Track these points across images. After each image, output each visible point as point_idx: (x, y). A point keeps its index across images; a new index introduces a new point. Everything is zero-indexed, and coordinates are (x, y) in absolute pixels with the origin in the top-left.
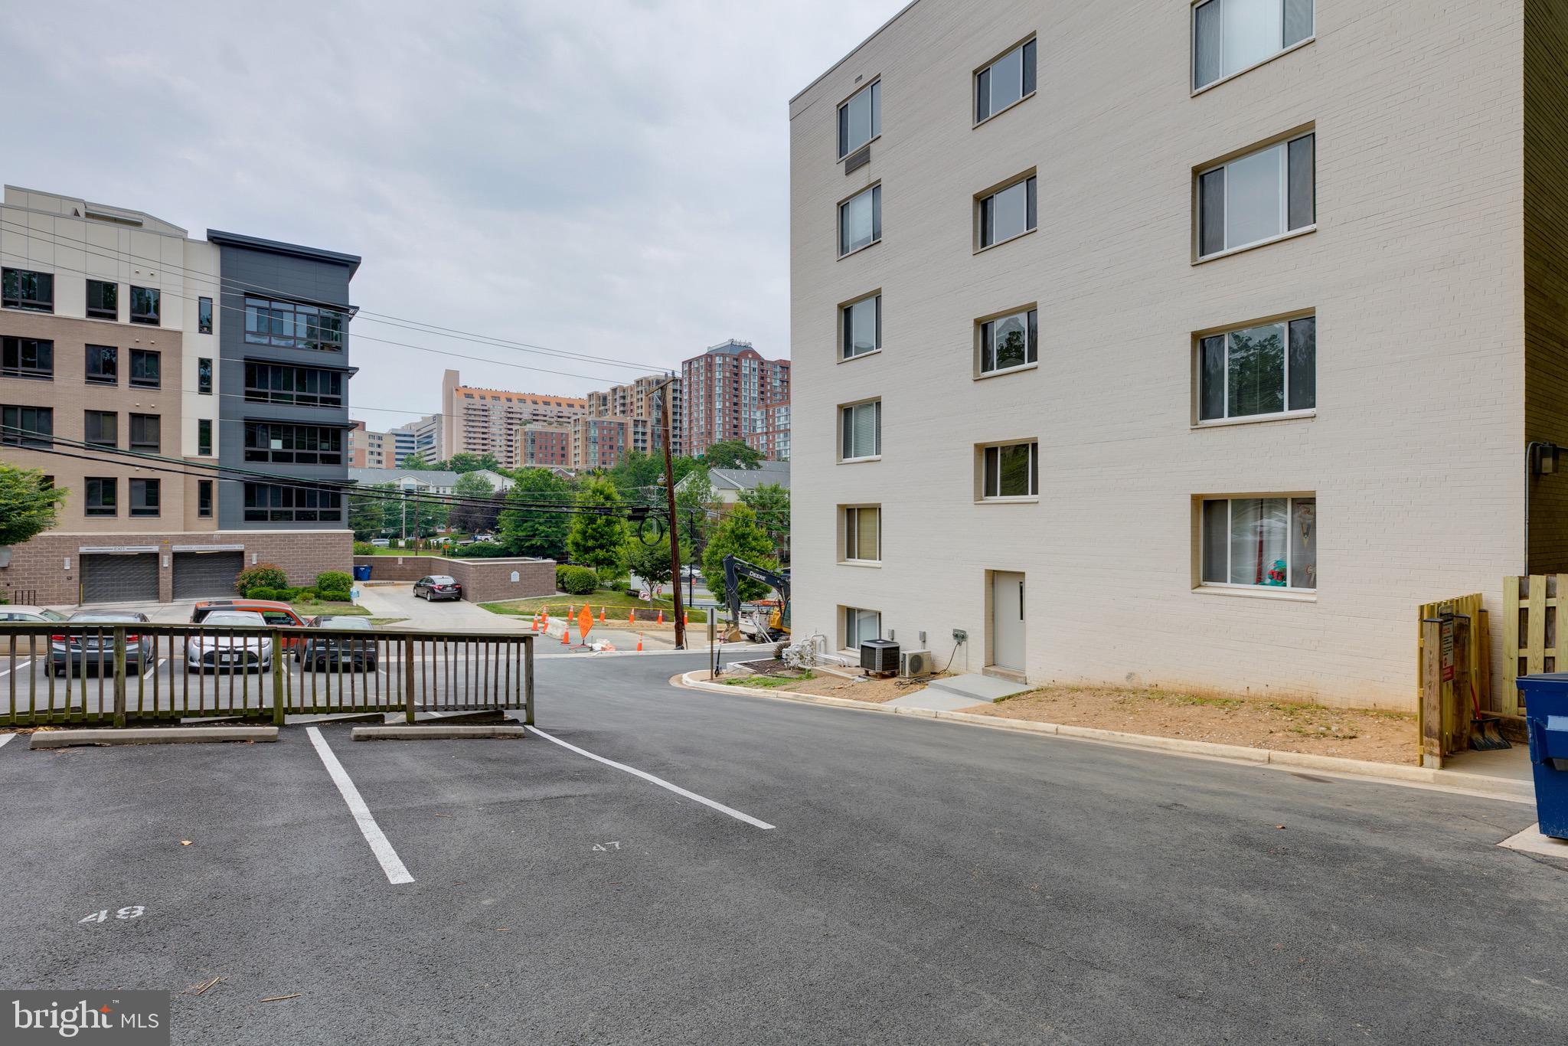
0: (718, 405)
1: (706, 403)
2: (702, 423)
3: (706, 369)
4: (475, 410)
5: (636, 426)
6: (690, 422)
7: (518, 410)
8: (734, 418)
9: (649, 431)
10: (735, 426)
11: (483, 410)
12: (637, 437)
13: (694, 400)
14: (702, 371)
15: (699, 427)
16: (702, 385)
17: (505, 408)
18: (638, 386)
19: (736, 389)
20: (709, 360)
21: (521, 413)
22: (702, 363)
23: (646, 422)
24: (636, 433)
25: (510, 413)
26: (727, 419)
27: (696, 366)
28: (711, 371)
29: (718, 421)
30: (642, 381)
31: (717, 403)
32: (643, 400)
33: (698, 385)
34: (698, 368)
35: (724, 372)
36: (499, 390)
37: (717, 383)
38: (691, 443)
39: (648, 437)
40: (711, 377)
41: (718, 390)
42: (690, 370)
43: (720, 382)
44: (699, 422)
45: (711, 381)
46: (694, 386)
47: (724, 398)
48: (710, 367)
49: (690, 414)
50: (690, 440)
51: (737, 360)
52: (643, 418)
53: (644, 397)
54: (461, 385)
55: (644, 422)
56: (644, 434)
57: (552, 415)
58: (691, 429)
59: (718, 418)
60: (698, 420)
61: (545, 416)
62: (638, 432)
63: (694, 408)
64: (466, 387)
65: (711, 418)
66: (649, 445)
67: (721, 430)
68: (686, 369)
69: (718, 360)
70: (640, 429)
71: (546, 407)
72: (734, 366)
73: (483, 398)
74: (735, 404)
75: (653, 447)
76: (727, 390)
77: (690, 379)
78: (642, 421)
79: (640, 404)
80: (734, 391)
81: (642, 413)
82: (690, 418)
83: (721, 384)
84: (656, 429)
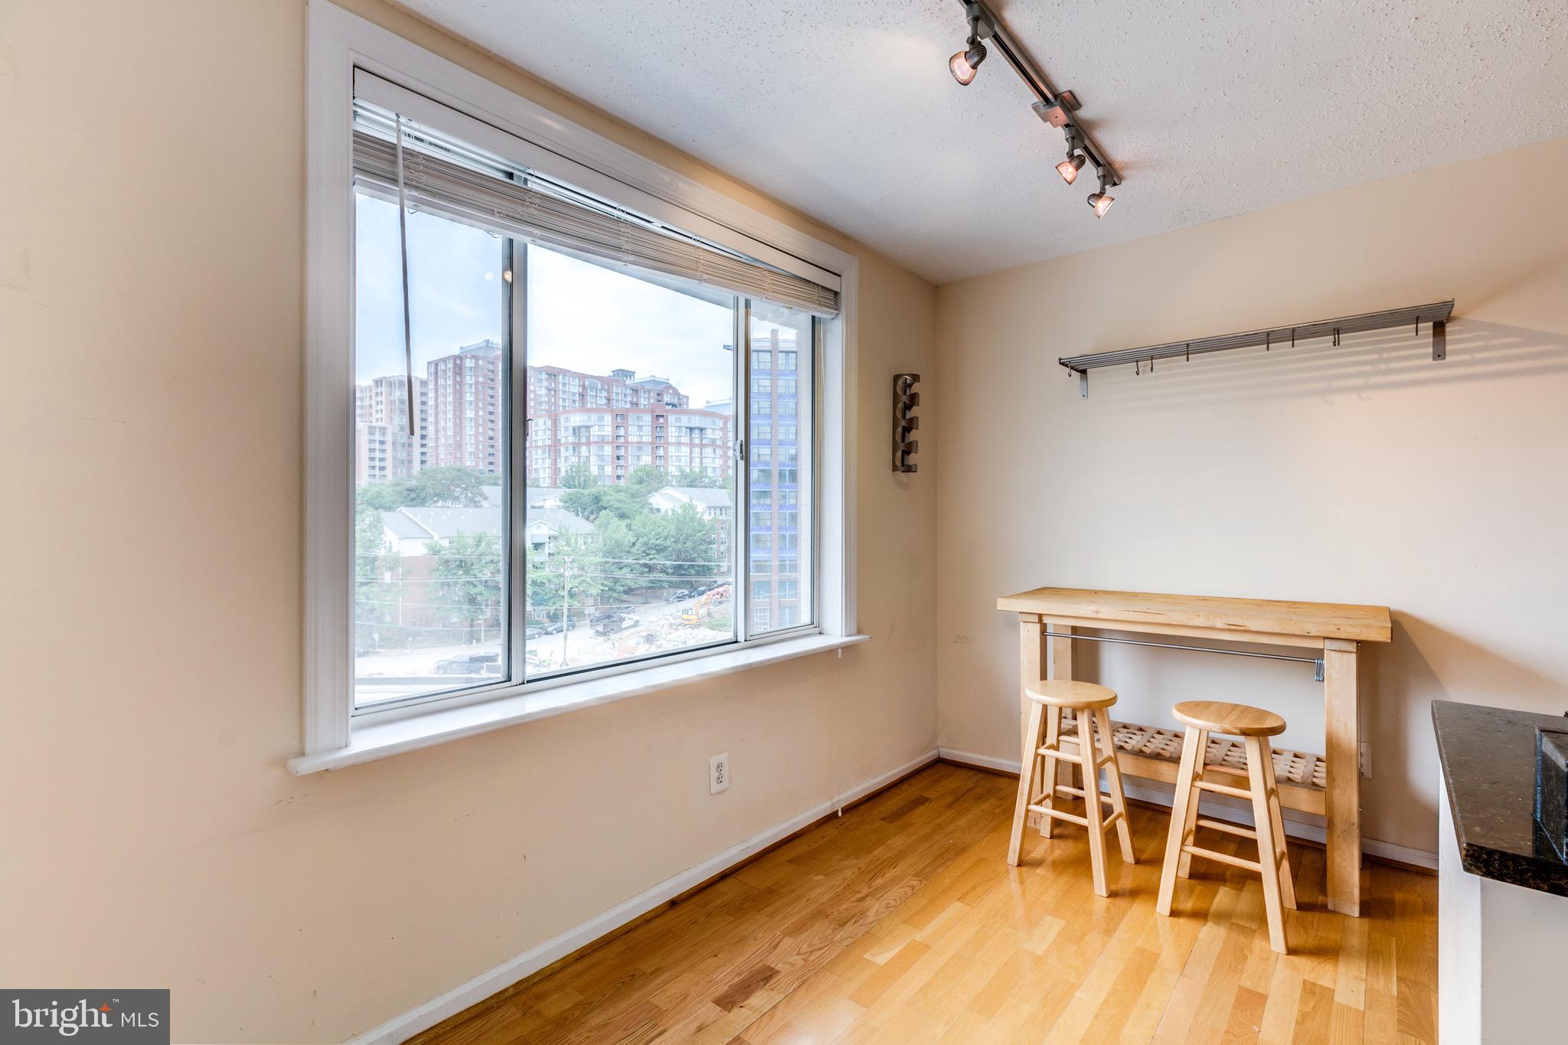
0: (469, 414)
1: (455, 411)
2: (450, 433)
3: (455, 372)
5: (371, 433)
6: (437, 431)
8: (490, 429)
9: (389, 438)
12: (373, 446)
13: (441, 407)
14: (450, 374)
15: (446, 437)
16: (450, 390)
18: (377, 387)
19: (492, 397)
20: (458, 362)
22: (450, 365)
24: (370, 441)
26: (481, 430)
27: (443, 368)
28: (460, 374)
29: (469, 431)
30: (381, 381)
31: (468, 411)
32: (384, 403)
33: (446, 390)
34: (445, 371)
35: (476, 376)
37: (467, 388)
38: (437, 455)
39: (389, 447)
40: (461, 382)
41: (469, 397)
42: (437, 373)
43: (471, 387)
44: (446, 432)
45: (461, 386)
46: (441, 390)
47: (477, 405)
48: (459, 370)
49: (437, 422)
50: (437, 451)
51: (492, 363)
52: (383, 424)
53: (384, 400)
55: (383, 430)
56: (382, 442)
58: (437, 439)
59: (469, 428)
60: (445, 429)
62: (375, 441)
63: (441, 416)
65: (461, 428)
66: (389, 455)
67: (473, 442)
68: (432, 370)
69: (469, 363)
70: (378, 437)
72: (489, 370)
74: (491, 413)
75: (394, 458)
76: (481, 397)
77: (436, 382)
78: (380, 428)
79: (380, 407)
80: (490, 399)
81: (381, 419)
82: (437, 426)
83: (473, 390)
84: (399, 437)
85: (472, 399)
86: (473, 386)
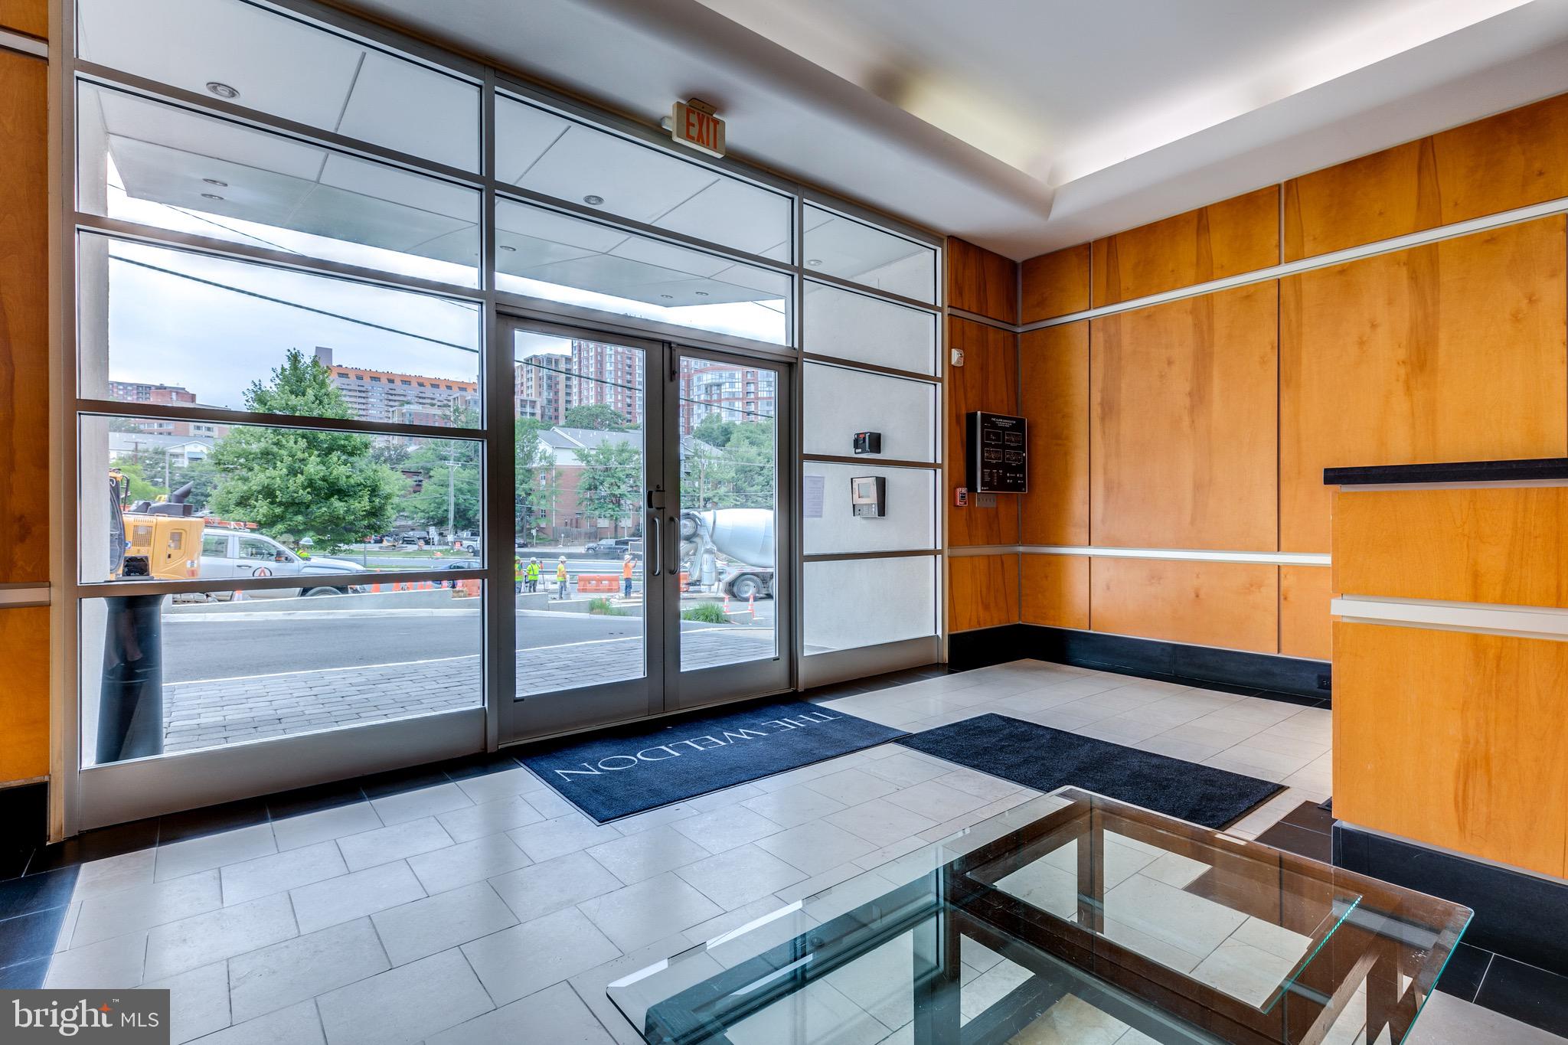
4: (350, 390)
6: (581, 401)
7: (402, 392)
8: (627, 396)
9: (538, 411)
10: (629, 405)
11: (360, 391)
12: (525, 418)
16: (592, 361)
17: (386, 390)
18: (527, 365)
19: (630, 367)
21: (404, 396)
23: (535, 402)
25: (392, 395)
26: (619, 397)
30: (531, 360)
32: (533, 379)
33: (588, 362)
36: (379, 371)
37: (607, 358)
39: (538, 418)
40: (602, 352)
41: (609, 366)
43: (611, 357)
45: (601, 357)
46: (584, 362)
47: (616, 374)
49: (580, 392)
52: (533, 398)
53: (534, 377)
54: (335, 364)
55: (533, 403)
56: (533, 414)
57: (441, 399)
59: (609, 396)
61: (433, 399)
62: (526, 413)
63: (584, 387)
64: (341, 366)
65: (602, 396)
70: (528, 409)
71: (435, 390)
73: (359, 378)
76: (620, 366)
77: (580, 354)
78: (531, 401)
79: (530, 383)
80: (627, 368)
81: (531, 394)
82: (580, 396)
83: (613, 360)
84: (547, 410)
85: (612, 368)
86: (613, 356)
